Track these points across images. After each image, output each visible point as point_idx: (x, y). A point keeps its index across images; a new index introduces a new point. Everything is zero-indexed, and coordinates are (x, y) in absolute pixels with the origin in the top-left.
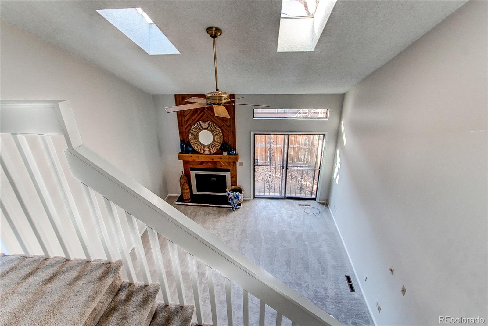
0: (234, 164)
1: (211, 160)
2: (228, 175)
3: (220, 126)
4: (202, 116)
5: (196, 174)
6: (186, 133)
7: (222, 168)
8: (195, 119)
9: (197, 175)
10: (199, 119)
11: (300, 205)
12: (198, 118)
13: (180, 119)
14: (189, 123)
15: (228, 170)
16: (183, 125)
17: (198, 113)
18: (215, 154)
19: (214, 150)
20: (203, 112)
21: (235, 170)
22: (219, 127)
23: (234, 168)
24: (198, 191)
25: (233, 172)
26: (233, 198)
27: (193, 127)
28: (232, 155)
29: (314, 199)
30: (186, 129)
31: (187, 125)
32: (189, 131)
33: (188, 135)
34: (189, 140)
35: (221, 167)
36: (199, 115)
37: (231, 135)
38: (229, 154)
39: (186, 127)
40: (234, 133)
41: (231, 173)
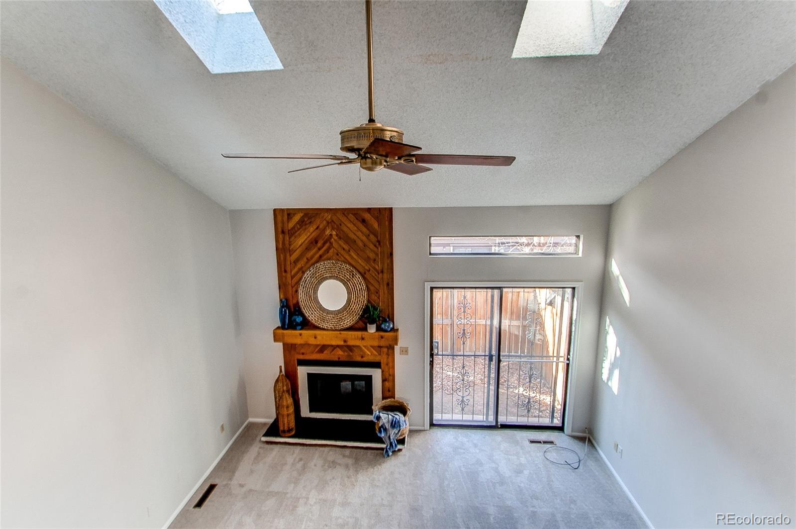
0: (390, 351)
1: (342, 343)
2: (376, 375)
3: (361, 270)
4: (327, 251)
5: (308, 374)
6: (292, 287)
7: (365, 359)
8: (312, 258)
9: (310, 376)
10: (321, 256)
11: (532, 442)
12: (318, 255)
13: (282, 258)
14: (299, 266)
15: (376, 365)
16: (288, 269)
17: (319, 245)
18: (351, 329)
19: (348, 322)
20: (327, 245)
21: (391, 364)
22: (360, 273)
23: (390, 359)
24: (311, 411)
25: (386, 369)
26: (387, 426)
27: (307, 274)
28: (386, 331)
29: (561, 429)
30: (292, 278)
31: (296, 270)
32: (298, 283)
33: (297, 291)
34: (298, 302)
35: (362, 357)
36: (319, 249)
37: (383, 290)
38: (379, 329)
39: (293, 273)
40: (390, 286)
41: (383, 372)
